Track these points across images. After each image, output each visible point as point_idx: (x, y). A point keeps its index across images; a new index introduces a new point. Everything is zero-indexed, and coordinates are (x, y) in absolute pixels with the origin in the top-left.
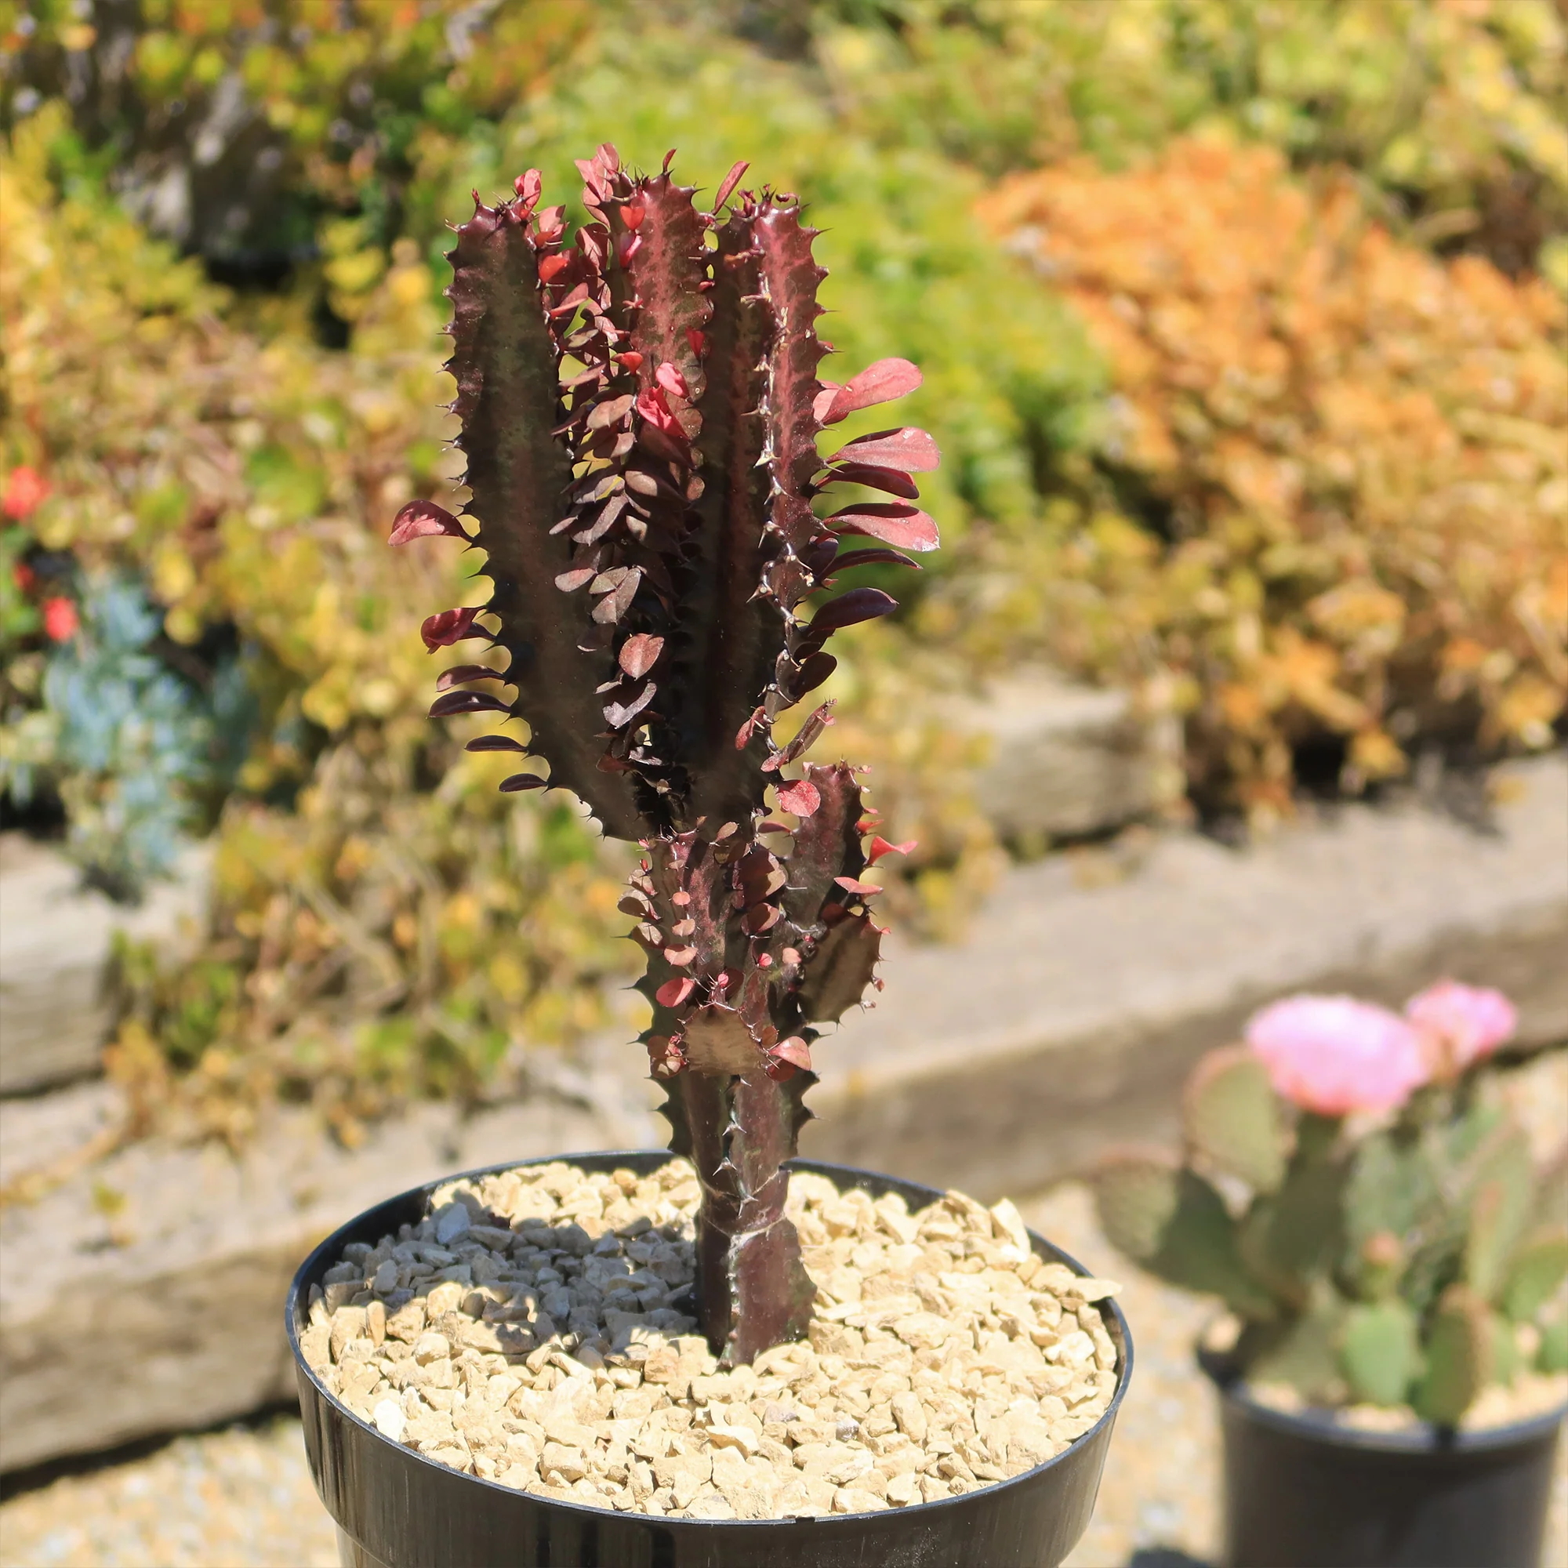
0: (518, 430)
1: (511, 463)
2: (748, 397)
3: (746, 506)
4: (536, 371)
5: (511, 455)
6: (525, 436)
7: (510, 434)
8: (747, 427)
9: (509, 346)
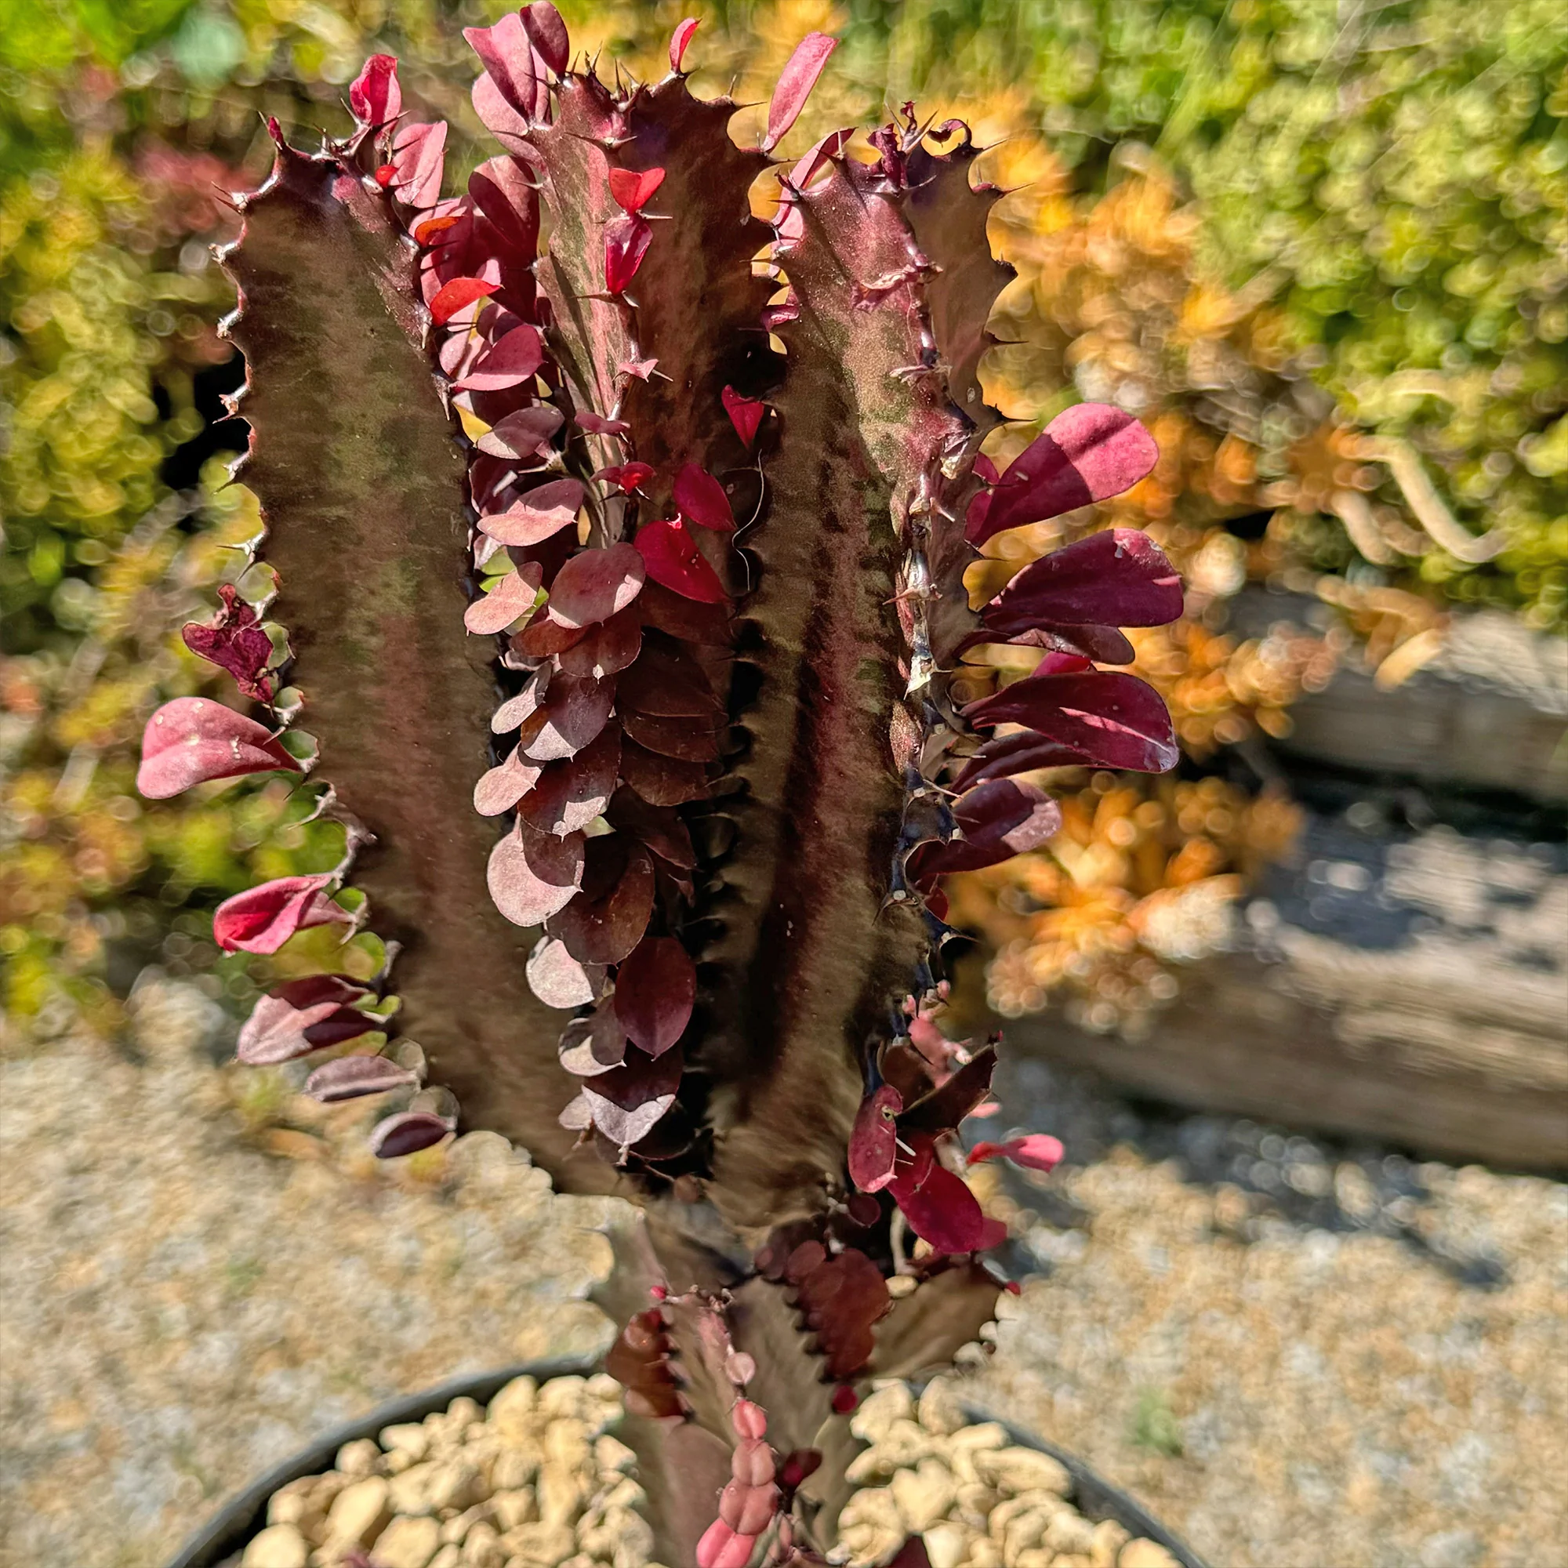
0: (387, 585)
1: (374, 642)
2: (866, 536)
3: (853, 730)
4: (421, 480)
5: (373, 628)
6: (401, 598)
7: (372, 593)
8: (861, 591)
9: (364, 432)
